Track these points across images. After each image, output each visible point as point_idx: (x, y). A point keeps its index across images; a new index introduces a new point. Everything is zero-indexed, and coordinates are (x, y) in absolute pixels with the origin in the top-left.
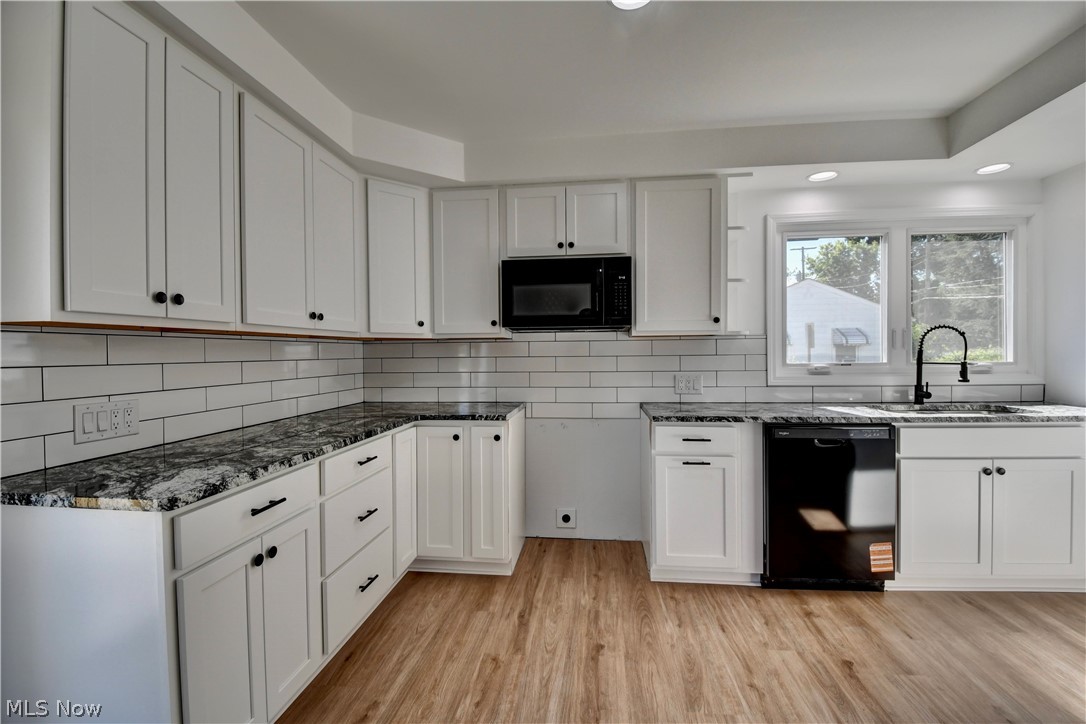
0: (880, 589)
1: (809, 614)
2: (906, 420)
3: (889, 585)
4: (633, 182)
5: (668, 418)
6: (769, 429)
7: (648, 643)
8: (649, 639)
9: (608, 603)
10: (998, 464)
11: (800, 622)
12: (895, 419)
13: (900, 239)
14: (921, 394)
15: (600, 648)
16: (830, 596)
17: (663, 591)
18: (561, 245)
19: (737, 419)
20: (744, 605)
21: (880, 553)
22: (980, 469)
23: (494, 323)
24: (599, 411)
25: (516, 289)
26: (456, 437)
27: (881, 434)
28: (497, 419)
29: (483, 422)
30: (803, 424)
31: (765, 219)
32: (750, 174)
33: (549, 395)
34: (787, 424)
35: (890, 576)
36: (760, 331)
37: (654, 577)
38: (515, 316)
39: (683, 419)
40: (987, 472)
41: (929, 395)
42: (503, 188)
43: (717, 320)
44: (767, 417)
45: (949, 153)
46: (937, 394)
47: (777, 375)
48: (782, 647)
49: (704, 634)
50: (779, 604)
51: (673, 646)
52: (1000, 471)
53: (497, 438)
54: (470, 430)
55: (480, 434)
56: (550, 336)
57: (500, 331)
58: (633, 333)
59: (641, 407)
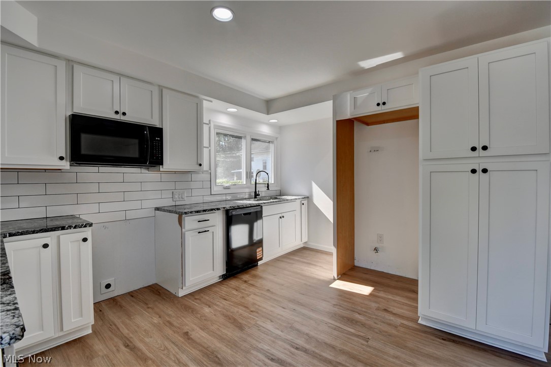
0: (257, 265)
1: (245, 282)
2: (264, 203)
3: (260, 262)
4: (161, 89)
5: (191, 212)
6: (227, 212)
7: (205, 320)
8: (203, 318)
9: (169, 315)
10: (283, 215)
11: (245, 285)
12: (262, 203)
13: (249, 139)
14: (256, 194)
15: (186, 333)
16: (246, 273)
17: (190, 299)
18: (117, 112)
19: (218, 209)
20: (224, 289)
21: (259, 251)
22: (279, 217)
23: (61, 158)
24: (131, 215)
26: (46, 246)
27: (258, 209)
28: (85, 227)
29: (72, 230)
30: (238, 208)
31: (210, 121)
32: (211, 101)
34: (234, 209)
37: (181, 293)
38: (78, 156)
39: (197, 212)
40: (281, 217)
41: (259, 195)
42: (71, 63)
43: (200, 165)
44: (228, 207)
45: (268, 113)
46: (262, 194)
47: (215, 190)
48: (248, 295)
49: (221, 305)
50: (233, 283)
51: (215, 315)
52: (283, 217)
53: (85, 240)
54: (59, 237)
55: (68, 239)
56: (94, 169)
57: (66, 165)
58: (161, 169)
59: (157, 209)
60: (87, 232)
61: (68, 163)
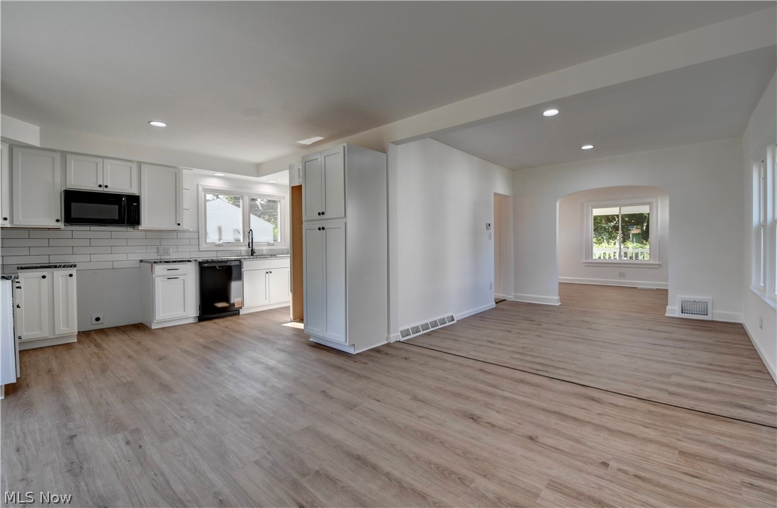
0: (239, 314)
2: (246, 259)
3: (242, 312)
4: (140, 164)
5: (160, 262)
6: (200, 263)
8: (159, 338)
9: (135, 336)
10: (270, 270)
11: (213, 325)
12: (243, 259)
13: (247, 199)
14: (253, 253)
17: (160, 330)
18: (100, 186)
19: (189, 261)
22: (265, 272)
23: (58, 221)
24: (117, 265)
25: (74, 205)
26: (44, 277)
27: (237, 263)
28: (71, 267)
29: (62, 268)
30: (213, 262)
31: (198, 185)
32: (192, 170)
33: (87, 258)
34: (207, 262)
35: (241, 308)
36: (196, 229)
37: (154, 327)
38: (69, 219)
39: (167, 262)
40: (267, 273)
41: (255, 253)
42: (64, 154)
43: (179, 224)
44: (200, 260)
45: (258, 176)
47: (203, 247)
48: (207, 329)
49: (179, 332)
50: (205, 323)
51: (170, 337)
52: (271, 272)
53: (71, 275)
54: (53, 273)
55: (59, 274)
56: (87, 228)
57: (61, 225)
58: (140, 228)
59: (141, 261)
60: (73, 271)
61: (63, 224)
